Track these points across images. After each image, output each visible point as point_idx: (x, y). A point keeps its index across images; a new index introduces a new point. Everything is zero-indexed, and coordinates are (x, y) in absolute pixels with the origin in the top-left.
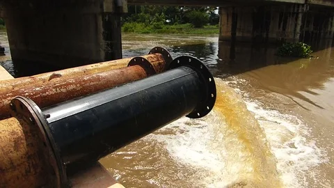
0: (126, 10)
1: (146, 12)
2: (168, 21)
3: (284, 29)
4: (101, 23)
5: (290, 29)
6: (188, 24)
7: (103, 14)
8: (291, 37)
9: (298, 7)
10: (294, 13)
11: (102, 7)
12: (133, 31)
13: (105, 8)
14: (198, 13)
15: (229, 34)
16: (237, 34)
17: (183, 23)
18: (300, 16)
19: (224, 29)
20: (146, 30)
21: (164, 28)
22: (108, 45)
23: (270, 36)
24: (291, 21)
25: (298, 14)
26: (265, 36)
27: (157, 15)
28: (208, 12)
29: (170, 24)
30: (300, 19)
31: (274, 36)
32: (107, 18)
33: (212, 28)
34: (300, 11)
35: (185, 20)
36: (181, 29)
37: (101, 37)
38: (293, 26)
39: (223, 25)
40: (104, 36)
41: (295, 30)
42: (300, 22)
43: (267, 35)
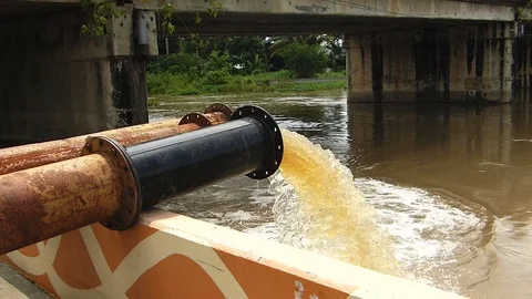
0: (154, 51)
1: (190, 50)
2: (238, 67)
3: (479, 73)
4: (107, 74)
5: (491, 71)
6: (283, 71)
7: (113, 60)
8: (495, 88)
9: (503, 28)
10: (495, 41)
11: (110, 47)
13: (116, 48)
14: (303, 47)
15: (369, 89)
16: (385, 88)
17: (272, 70)
18: (508, 44)
19: (357, 78)
20: (190, 87)
21: (231, 80)
22: (122, 116)
23: (452, 88)
24: (491, 58)
25: (503, 41)
26: (442, 88)
27: (214, 54)
28: (324, 44)
29: (246, 71)
30: (509, 51)
31: (461, 87)
32: (120, 67)
33: (336, 77)
34: (507, 35)
35: (276, 63)
36: (267, 82)
37: (109, 102)
38: (498, 66)
39: (356, 70)
40: (115, 100)
41: (502, 74)
42: (509, 58)
43: (446, 86)
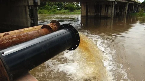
0: (39, 4)
1: (49, 5)
2: (58, 9)
3: (107, 12)
4: (28, 10)
5: (110, 12)
6: (67, 10)
7: (29, 6)
8: (110, 15)
9: (113, 3)
10: (111, 5)
11: (28, 3)
12: (43, 13)
14: (72, 5)
15: (85, 14)
16: (89, 14)
17: (65, 10)
18: (114, 6)
19: (83, 12)
21: (57, 11)
22: (31, 19)
23: (102, 14)
24: (110, 8)
25: (112, 5)
26: (100, 15)
27: (54, 6)
28: (76, 5)
29: (60, 10)
30: (114, 7)
31: (104, 14)
32: (31, 8)
33: (78, 12)
34: (113, 4)
35: (66, 8)
36: (64, 12)
37: (28, 16)
38: (111, 10)
39: (82, 10)
40: (30, 16)
41: (112, 12)
42: (113, 9)
43: (101, 14)
